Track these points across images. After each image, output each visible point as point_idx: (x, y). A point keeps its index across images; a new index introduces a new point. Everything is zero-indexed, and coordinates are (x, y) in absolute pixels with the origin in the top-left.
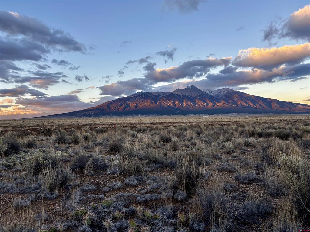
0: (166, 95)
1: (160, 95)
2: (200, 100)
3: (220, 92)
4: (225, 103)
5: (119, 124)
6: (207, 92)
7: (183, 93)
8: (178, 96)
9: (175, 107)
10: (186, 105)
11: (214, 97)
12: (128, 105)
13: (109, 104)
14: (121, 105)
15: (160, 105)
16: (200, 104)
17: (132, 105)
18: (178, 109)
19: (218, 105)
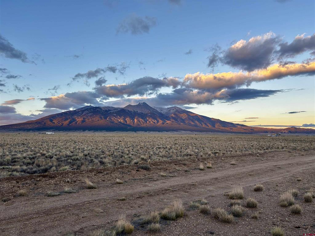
0: (117, 110)
1: (110, 110)
2: (151, 117)
3: (169, 111)
7: (134, 109)
8: (130, 112)
9: (126, 123)
10: (136, 122)
11: (164, 115)
12: (74, 120)
13: (52, 117)
14: (66, 119)
15: (110, 120)
16: (151, 122)
17: (79, 120)
18: (129, 125)
19: (168, 123)
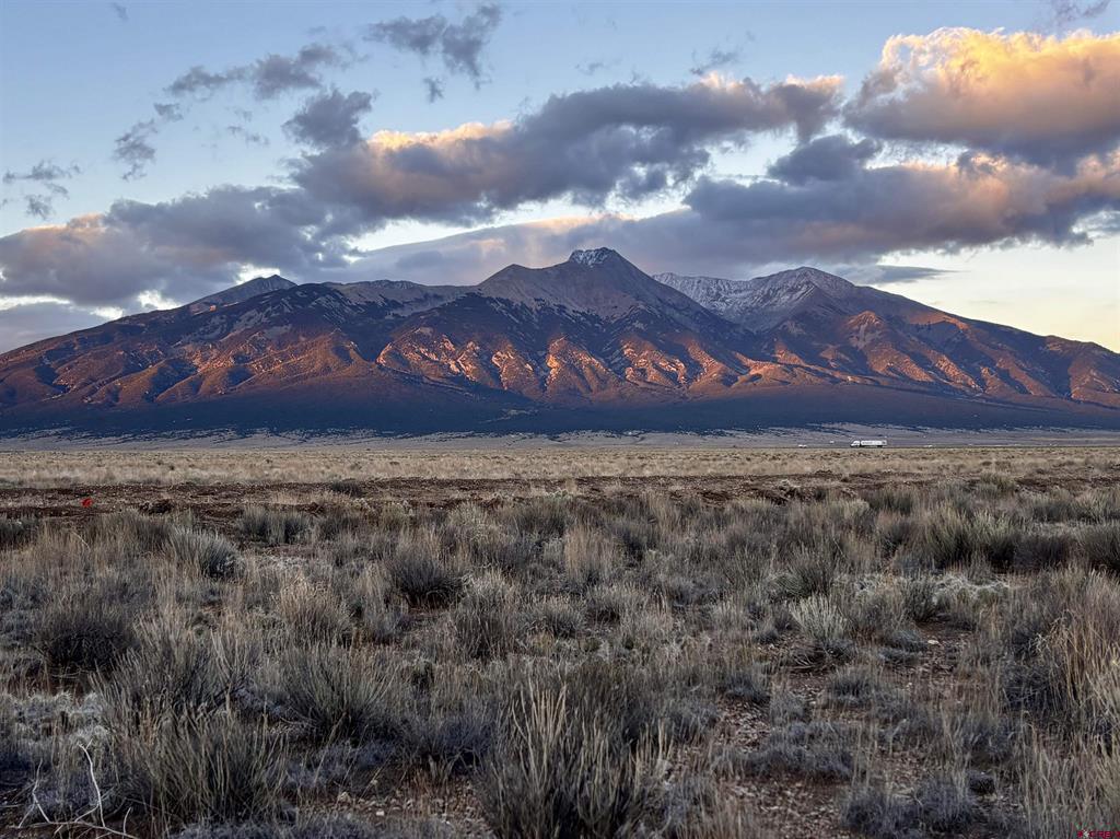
0: (439, 304)
1: (395, 305)
2: (649, 345)
3: (767, 297)
4: (794, 359)
5: (119, 489)
6: (691, 294)
7: (542, 295)
8: (515, 312)
9: (491, 383)
10: (560, 375)
11: (732, 325)
12: (181, 369)
13: (49, 355)
14: (135, 365)
15: (397, 366)
16: (647, 365)
17: (210, 365)
18: (514, 397)
19: (758, 376)
